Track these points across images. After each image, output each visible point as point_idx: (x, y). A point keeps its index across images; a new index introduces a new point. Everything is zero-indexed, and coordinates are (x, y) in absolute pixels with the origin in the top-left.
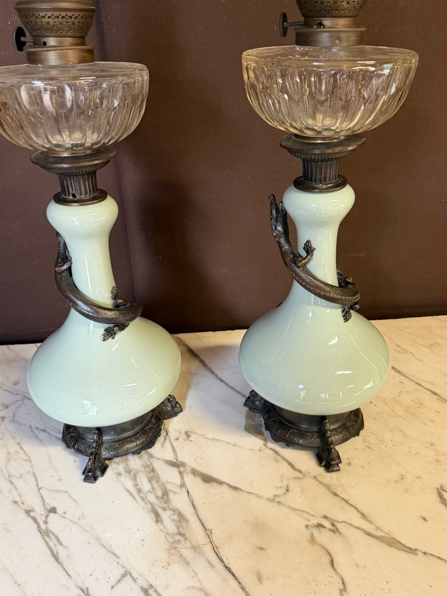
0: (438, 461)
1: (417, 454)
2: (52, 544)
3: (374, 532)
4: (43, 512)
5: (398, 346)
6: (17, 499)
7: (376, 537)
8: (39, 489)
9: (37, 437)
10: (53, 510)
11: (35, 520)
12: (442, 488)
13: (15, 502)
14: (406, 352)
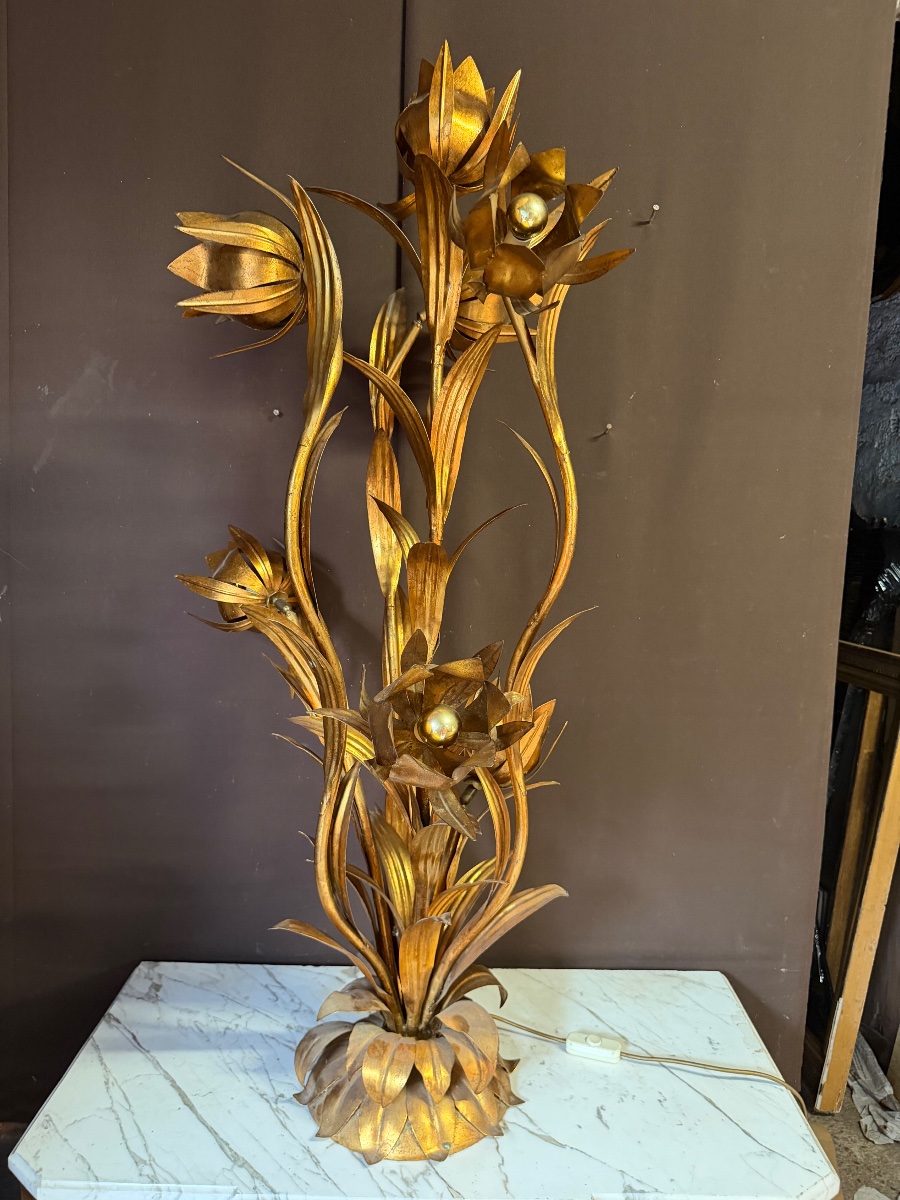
0: (606, 1088)
1: (590, 1082)
2: (281, 1118)
3: (536, 1132)
4: (273, 1096)
5: (605, 995)
6: (252, 1086)
7: (537, 1135)
8: (270, 1080)
9: (267, 1042)
10: (282, 1096)
11: (268, 1101)
12: (602, 1108)
13: (251, 1088)
14: (611, 1000)
